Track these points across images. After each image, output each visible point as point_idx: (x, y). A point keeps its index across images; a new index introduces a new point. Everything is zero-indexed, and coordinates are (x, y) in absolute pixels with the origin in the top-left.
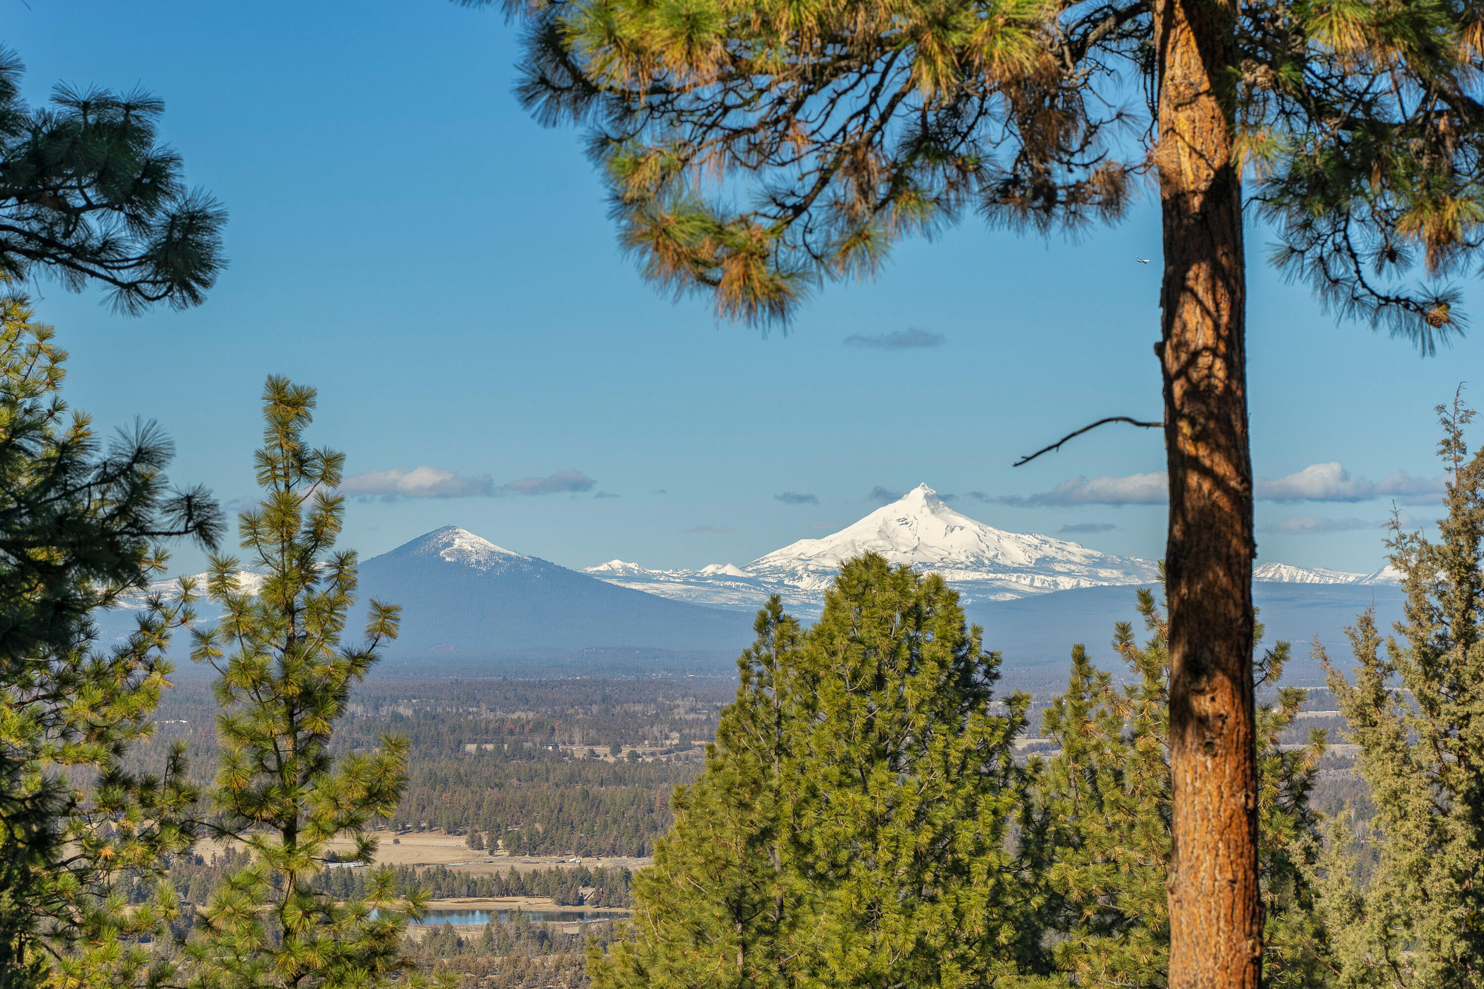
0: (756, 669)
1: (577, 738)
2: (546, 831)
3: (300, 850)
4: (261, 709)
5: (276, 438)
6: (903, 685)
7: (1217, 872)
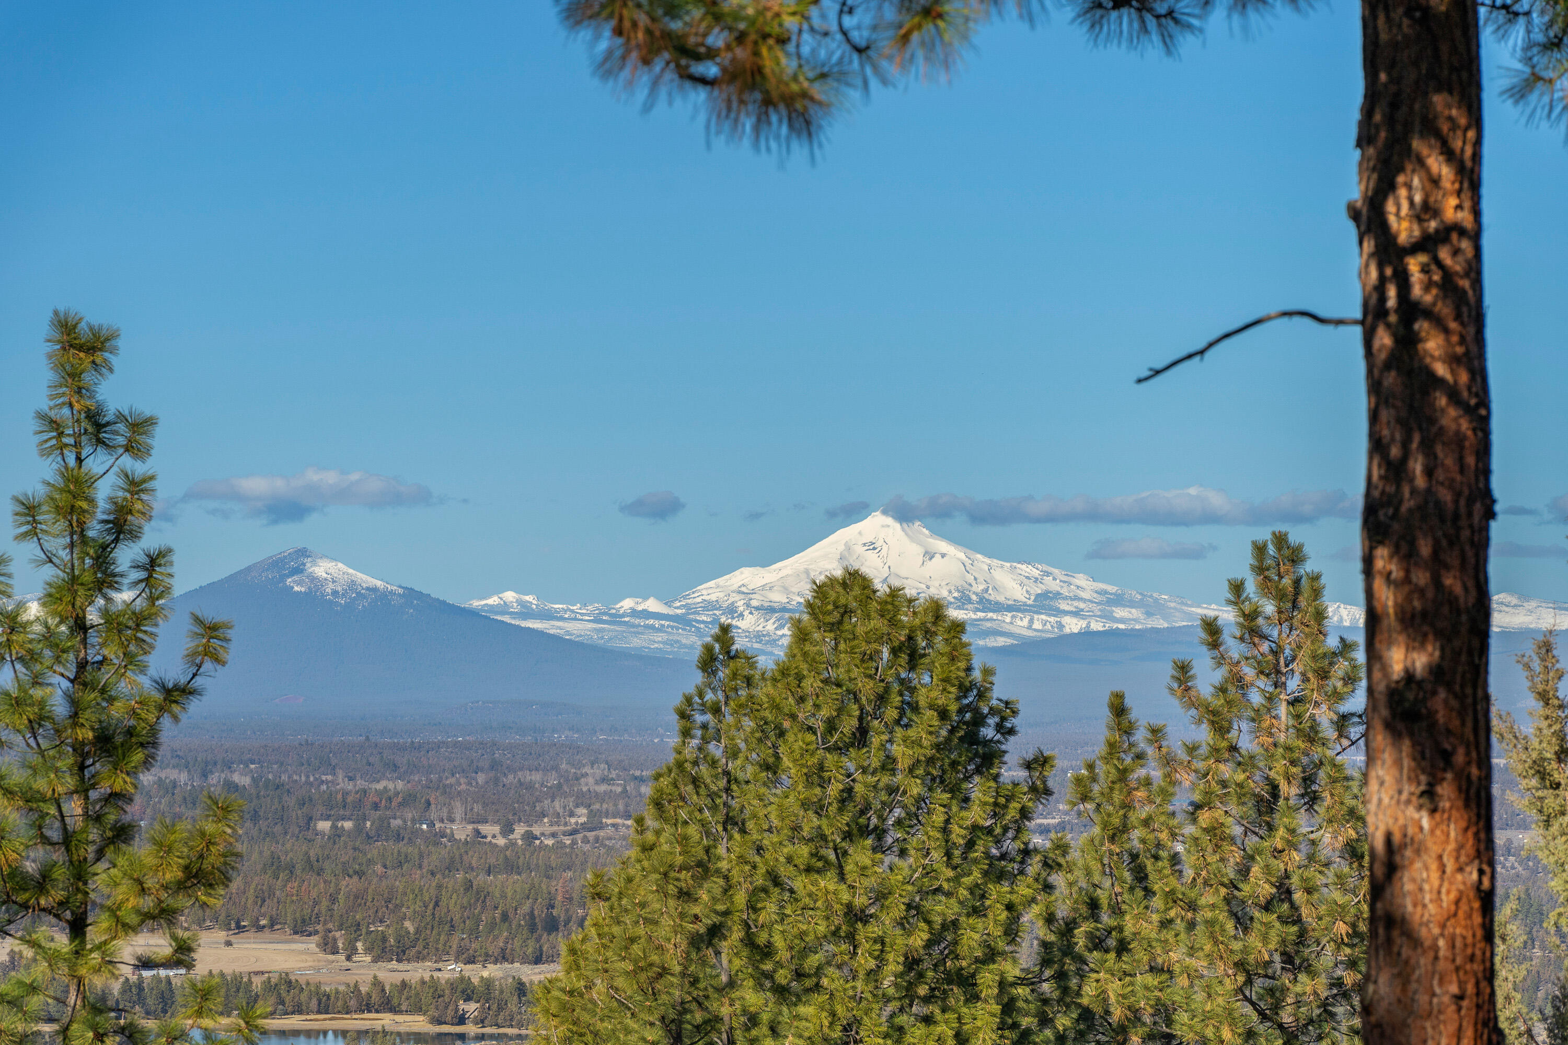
0: (699, 718)
1: (458, 813)
2: (418, 931)
3: (91, 951)
4: (40, 760)
5: (64, 394)
6: (890, 741)
7: (1435, 982)
